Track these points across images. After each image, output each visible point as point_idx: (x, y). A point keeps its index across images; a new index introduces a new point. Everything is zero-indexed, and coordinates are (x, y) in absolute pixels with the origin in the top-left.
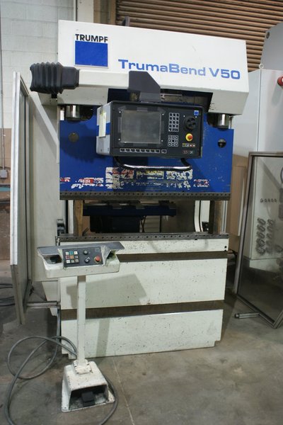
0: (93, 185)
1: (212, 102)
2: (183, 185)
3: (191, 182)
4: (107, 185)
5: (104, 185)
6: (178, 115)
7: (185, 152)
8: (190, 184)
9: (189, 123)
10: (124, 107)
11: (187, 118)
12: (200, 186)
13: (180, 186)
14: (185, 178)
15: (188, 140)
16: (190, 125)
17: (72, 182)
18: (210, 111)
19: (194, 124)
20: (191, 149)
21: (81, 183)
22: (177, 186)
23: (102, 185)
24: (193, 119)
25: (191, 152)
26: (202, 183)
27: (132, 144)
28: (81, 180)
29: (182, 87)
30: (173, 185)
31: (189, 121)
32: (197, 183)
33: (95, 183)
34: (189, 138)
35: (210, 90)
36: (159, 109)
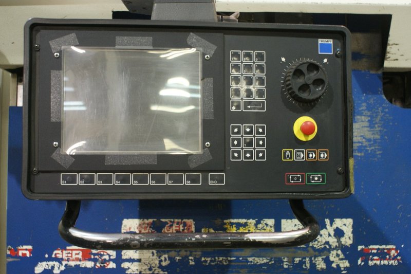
0: (89, 264)
1: (391, 40)
2: (328, 261)
3: (349, 253)
4: (125, 265)
5: (118, 265)
6: (260, 57)
7: (294, 178)
8: (347, 258)
9: (301, 81)
10: (73, 36)
11: (293, 65)
12: (375, 262)
13: (321, 265)
14: (333, 241)
15: (302, 138)
16: (304, 87)
17: (38, 257)
18: (387, 64)
19: (319, 82)
20: (314, 166)
21: (60, 261)
22: (313, 265)
23: (112, 265)
24: (313, 67)
25: (316, 178)
26: (382, 255)
27: (103, 157)
28: (58, 253)
29: (304, 5)
30: (302, 263)
31: (298, 72)
32: (366, 255)
33: (95, 260)
34: (306, 130)
35: (384, 7)
36: (193, 37)
